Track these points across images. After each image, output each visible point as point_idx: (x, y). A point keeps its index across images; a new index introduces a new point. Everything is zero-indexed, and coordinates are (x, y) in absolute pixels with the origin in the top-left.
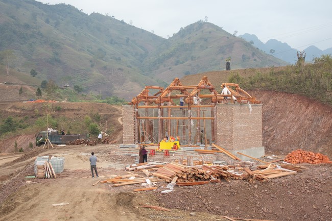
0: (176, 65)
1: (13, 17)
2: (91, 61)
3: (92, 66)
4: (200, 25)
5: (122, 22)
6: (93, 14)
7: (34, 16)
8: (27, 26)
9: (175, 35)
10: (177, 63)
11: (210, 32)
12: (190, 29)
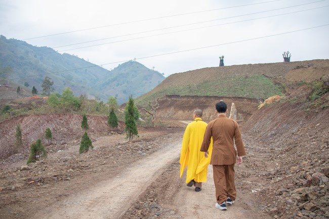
0: (117, 86)
1: (13, 52)
2: (64, 82)
3: (65, 84)
4: (131, 63)
5: (83, 59)
6: (64, 54)
7: (27, 52)
8: (22, 58)
9: (115, 69)
10: (118, 85)
11: (138, 67)
12: (125, 65)
